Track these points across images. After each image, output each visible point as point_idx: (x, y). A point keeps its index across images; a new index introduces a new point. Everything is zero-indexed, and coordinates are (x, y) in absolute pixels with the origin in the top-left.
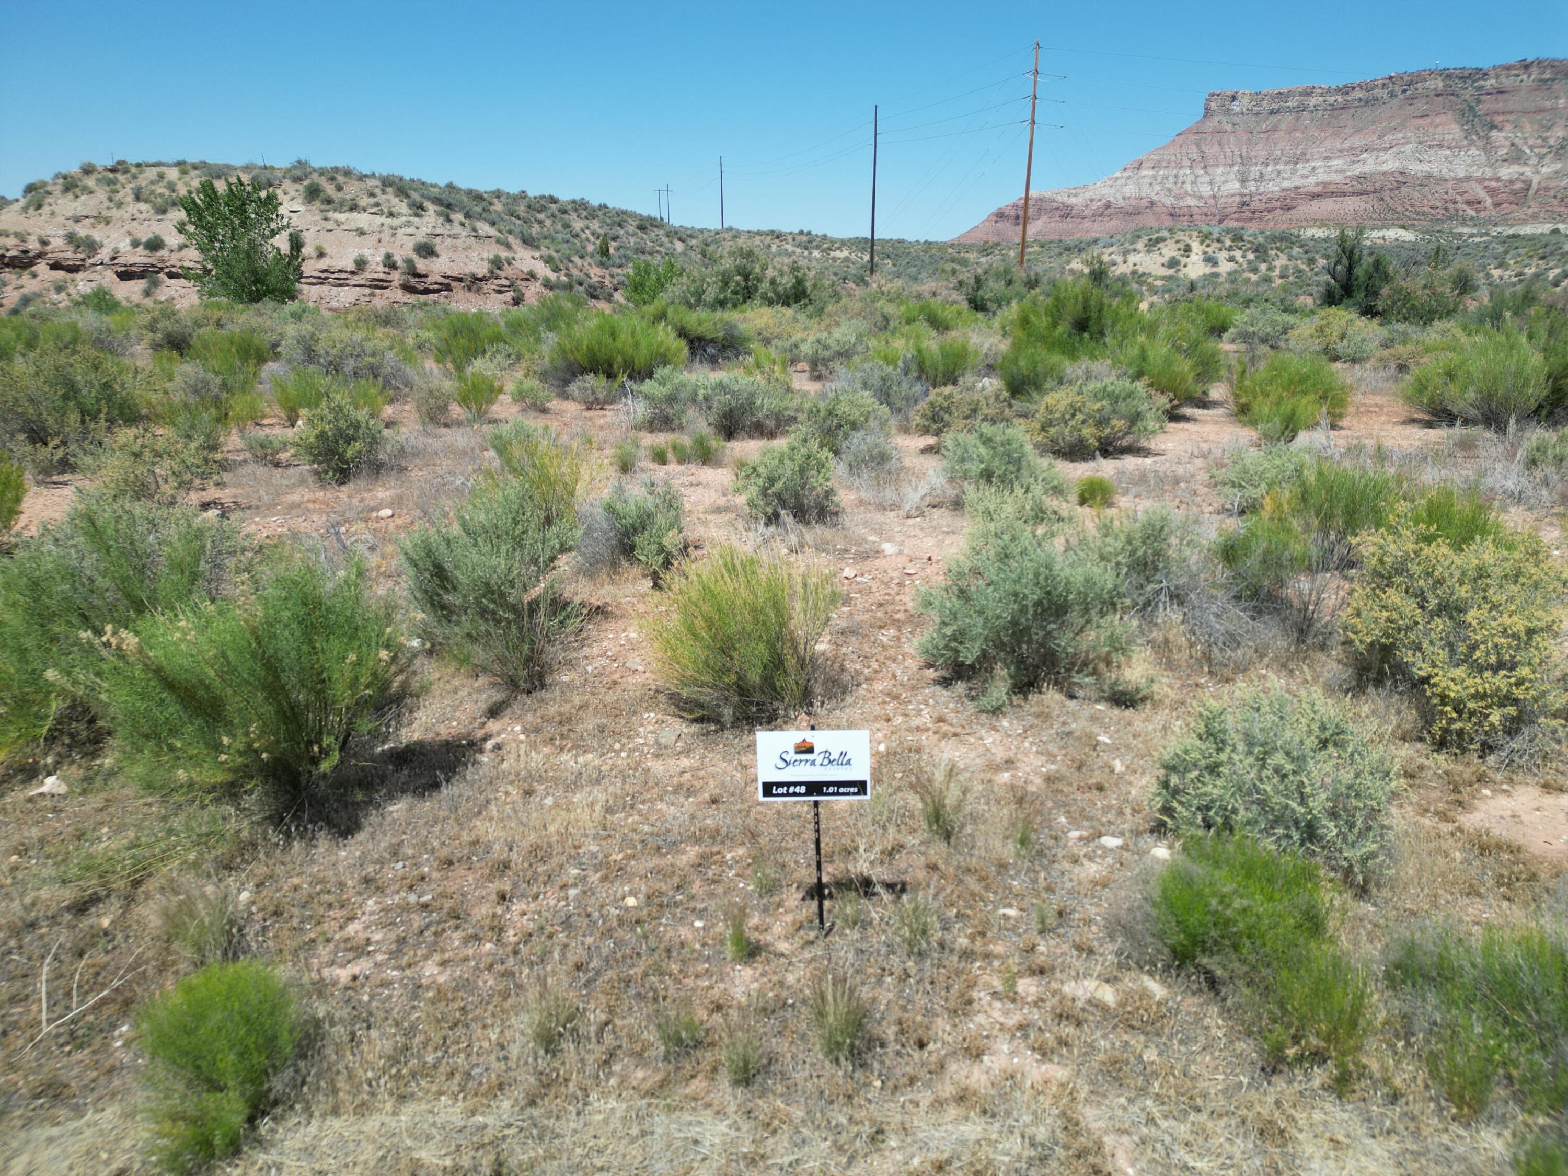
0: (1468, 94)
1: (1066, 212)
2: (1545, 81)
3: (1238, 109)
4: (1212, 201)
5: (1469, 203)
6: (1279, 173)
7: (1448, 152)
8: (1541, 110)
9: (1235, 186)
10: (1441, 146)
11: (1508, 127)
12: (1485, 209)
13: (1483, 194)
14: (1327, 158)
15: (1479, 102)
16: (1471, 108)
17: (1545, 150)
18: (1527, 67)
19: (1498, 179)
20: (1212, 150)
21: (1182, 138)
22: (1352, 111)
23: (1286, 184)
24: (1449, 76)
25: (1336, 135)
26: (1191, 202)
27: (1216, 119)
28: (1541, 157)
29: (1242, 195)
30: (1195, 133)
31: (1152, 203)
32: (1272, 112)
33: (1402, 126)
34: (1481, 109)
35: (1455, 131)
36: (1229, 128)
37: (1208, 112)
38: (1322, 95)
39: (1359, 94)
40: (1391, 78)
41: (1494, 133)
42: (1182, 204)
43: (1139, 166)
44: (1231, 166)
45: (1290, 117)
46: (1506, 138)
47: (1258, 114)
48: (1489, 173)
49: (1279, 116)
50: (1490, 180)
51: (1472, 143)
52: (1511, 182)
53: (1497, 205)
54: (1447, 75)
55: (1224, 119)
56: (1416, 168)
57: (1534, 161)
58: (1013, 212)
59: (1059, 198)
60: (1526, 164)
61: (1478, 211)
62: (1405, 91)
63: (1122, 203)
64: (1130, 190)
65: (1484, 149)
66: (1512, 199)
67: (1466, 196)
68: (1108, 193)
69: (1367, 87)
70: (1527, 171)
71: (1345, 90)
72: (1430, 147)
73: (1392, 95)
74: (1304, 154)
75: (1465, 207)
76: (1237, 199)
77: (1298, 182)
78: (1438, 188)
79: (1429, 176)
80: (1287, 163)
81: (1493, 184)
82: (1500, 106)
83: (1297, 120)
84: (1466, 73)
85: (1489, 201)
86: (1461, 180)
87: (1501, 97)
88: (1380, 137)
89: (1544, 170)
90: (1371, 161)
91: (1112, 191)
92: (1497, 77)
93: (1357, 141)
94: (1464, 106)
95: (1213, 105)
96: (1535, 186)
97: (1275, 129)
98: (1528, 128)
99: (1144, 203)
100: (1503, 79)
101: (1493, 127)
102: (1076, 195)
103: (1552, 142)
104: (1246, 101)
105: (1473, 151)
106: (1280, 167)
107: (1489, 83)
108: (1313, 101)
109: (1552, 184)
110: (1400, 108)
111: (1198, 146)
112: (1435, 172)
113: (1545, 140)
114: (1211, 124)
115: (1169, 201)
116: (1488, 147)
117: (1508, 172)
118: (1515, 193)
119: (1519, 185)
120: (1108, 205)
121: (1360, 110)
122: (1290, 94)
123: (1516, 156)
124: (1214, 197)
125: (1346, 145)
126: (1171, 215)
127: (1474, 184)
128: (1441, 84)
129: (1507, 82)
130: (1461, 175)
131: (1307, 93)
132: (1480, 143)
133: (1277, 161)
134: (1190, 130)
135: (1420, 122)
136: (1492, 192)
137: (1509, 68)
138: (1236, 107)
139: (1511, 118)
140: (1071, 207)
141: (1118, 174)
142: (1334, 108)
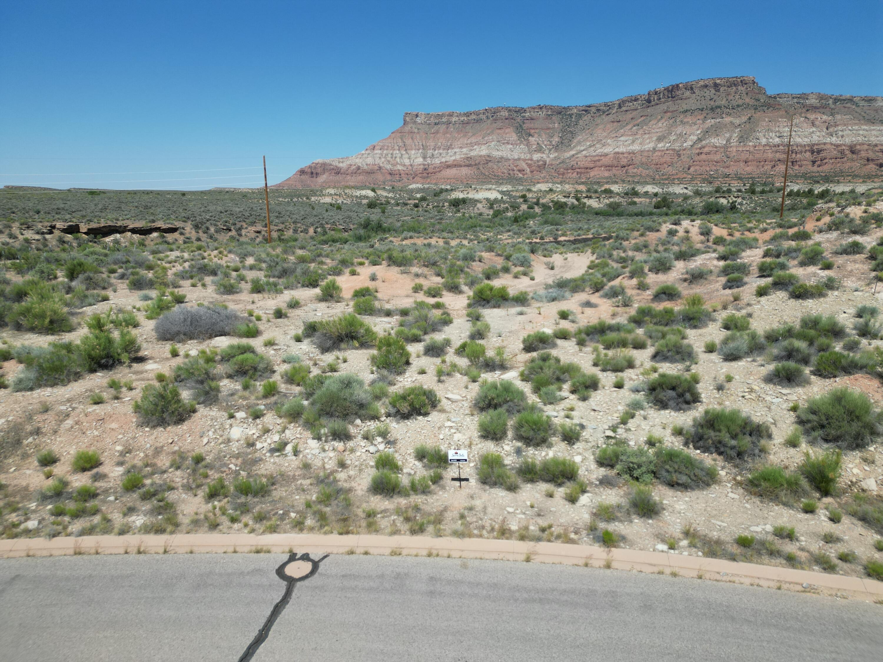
0: (519, 119)
1: (338, 172)
2: (549, 115)
3: (420, 122)
4: (410, 168)
5: (519, 171)
6: (441, 154)
7: (511, 146)
8: (548, 129)
9: (420, 160)
10: (508, 143)
11: (536, 135)
12: (526, 174)
13: (525, 167)
14: (461, 148)
15: (524, 123)
16: (521, 126)
17: (551, 147)
18: (541, 108)
19: (531, 160)
20: (409, 142)
21: (393, 135)
22: (471, 125)
23: (443, 160)
24: (510, 111)
25: (465, 136)
26: (399, 167)
27: (410, 126)
28: (550, 150)
29: (424, 165)
30: (400, 132)
31: (380, 168)
32: (436, 124)
33: (492, 133)
34: (525, 126)
35: (514, 137)
36: (416, 131)
37: (405, 123)
38: (457, 116)
39: (473, 117)
40: (486, 110)
41: (530, 138)
42: (395, 168)
43: (374, 148)
44: (418, 150)
45: (444, 126)
46: (535, 141)
47: (429, 124)
48: (528, 156)
49: (439, 126)
50: (528, 160)
51: (521, 142)
52: (538, 161)
53: (532, 172)
54: (509, 110)
55: (414, 126)
56: (496, 154)
57: (547, 152)
58: (309, 170)
59: (334, 163)
60: (543, 153)
61: (524, 175)
62: (493, 116)
63: (365, 167)
64: (370, 160)
65: (527, 145)
66: (537, 169)
67: (518, 168)
68: (359, 162)
69: (477, 114)
70: (544, 156)
71: (468, 114)
72: (504, 144)
73: (488, 118)
74: (451, 145)
75: (518, 173)
76: (422, 167)
77: (448, 159)
78: (506, 163)
79: (502, 158)
80: (444, 149)
81: (529, 162)
82: (532, 126)
83: (447, 128)
84: (517, 110)
85: (528, 170)
86: (515, 160)
87: (532, 121)
88: (483, 138)
89: (551, 156)
90: (478, 150)
91: (361, 161)
92: (530, 112)
93: (473, 140)
94: (518, 124)
95: (407, 119)
96: (548, 163)
97: (437, 132)
98: (544, 136)
99: (376, 167)
100: (532, 113)
101: (530, 135)
102: (342, 162)
103: (554, 143)
104: (423, 117)
105: (522, 146)
106: (441, 151)
107: (527, 115)
108: (454, 119)
109: (554, 162)
110: (491, 124)
111: (402, 139)
112: (505, 155)
113: (551, 142)
114: (407, 128)
115: (389, 167)
116: (528, 145)
117: (536, 156)
118: (539, 166)
119: (541, 163)
120: (359, 168)
121: (475, 125)
122: (443, 115)
123: (540, 149)
124: (411, 165)
125: (469, 142)
126: (390, 174)
127: (522, 162)
128: (507, 114)
129: (534, 115)
130: (516, 157)
131: (451, 115)
132: (525, 142)
133: (439, 148)
134: (397, 131)
135: (499, 131)
136: (529, 166)
137: (534, 108)
138: (418, 120)
139: (537, 131)
140: (340, 169)
141: (363, 152)
142: (463, 123)
